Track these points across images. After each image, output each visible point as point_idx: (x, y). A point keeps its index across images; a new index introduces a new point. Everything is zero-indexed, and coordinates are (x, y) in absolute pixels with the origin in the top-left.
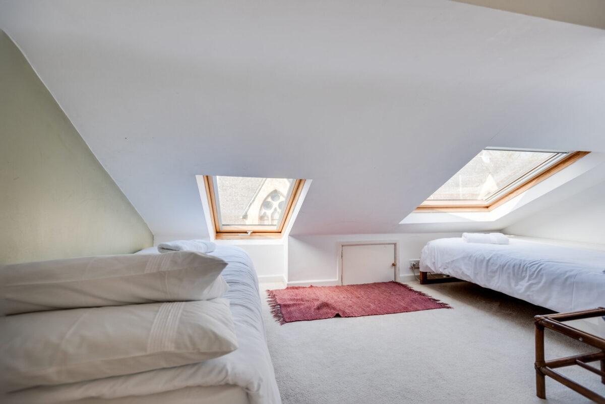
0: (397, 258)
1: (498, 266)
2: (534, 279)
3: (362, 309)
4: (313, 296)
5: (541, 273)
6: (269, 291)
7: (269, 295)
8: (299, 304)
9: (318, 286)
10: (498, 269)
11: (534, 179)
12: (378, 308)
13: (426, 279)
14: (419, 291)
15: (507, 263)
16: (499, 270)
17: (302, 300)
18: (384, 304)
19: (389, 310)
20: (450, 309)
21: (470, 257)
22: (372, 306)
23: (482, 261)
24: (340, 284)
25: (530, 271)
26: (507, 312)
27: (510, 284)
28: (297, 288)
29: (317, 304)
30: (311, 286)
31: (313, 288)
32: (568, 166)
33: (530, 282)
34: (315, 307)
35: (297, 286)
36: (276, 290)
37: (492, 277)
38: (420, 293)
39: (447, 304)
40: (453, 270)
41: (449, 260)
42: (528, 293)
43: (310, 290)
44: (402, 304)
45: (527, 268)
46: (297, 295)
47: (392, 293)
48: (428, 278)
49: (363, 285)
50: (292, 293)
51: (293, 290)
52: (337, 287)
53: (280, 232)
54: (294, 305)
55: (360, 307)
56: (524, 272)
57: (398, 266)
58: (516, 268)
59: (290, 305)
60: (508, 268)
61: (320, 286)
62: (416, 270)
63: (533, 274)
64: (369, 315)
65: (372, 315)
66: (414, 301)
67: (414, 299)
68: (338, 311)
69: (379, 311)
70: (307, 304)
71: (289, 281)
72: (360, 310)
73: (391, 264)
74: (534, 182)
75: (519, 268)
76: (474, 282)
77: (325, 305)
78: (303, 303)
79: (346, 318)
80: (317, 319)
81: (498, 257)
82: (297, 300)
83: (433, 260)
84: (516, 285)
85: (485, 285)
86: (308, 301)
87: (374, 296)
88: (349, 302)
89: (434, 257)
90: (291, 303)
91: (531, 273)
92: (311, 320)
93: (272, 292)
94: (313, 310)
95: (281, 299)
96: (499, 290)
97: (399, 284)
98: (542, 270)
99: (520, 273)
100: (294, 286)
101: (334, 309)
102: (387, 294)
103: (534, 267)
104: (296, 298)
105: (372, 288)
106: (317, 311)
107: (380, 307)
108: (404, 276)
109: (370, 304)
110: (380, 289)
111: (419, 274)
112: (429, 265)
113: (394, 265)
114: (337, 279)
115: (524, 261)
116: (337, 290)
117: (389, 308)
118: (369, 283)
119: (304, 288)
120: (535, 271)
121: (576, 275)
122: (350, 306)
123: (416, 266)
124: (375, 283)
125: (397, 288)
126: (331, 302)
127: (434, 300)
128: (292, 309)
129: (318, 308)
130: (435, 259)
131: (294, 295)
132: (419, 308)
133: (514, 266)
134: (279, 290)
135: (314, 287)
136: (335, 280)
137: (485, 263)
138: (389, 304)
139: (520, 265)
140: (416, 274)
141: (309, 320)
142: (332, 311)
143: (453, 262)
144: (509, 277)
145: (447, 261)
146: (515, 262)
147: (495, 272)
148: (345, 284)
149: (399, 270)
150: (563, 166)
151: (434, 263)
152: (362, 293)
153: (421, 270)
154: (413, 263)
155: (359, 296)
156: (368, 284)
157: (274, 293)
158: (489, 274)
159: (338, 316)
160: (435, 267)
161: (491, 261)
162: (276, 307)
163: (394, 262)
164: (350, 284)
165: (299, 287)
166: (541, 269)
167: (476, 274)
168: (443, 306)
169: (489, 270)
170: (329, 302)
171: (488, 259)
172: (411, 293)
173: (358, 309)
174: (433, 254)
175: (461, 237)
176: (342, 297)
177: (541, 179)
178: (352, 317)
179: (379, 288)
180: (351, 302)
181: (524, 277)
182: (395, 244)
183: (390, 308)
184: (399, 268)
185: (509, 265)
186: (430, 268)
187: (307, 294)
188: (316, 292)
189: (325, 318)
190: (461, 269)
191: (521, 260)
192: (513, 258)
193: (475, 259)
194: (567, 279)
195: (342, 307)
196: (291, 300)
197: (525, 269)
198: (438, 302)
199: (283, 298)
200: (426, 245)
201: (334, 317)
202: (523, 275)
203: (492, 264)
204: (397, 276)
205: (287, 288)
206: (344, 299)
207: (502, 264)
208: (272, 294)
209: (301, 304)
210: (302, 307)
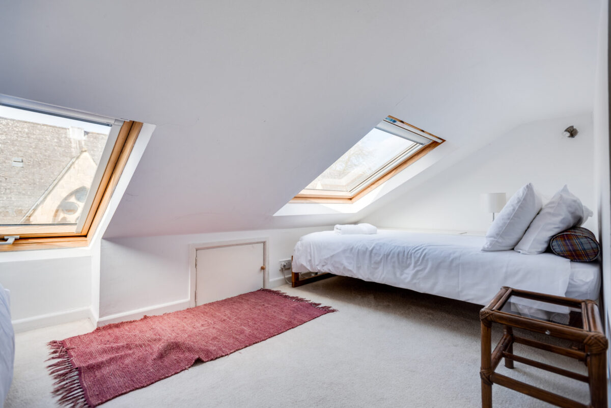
0: (267, 259)
1: (382, 255)
2: (420, 265)
3: (233, 338)
4: (149, 335)
5: (426, 259)
6: (55, 342)
7: (55, 352)
8: (122, 357)
9: (156, 315)
10: (381, 259)
11: (393, 170)
12: (255, 332)
13: (298, 281)
14: (295, 296)
15: (391, 251)
16: (383, 261)
17: (128, 347)
18: (262, 323)
19: (272, 331)
20: (335, 312)
21: (352, 249)
22: (247, 330)
23: (364, 253)
24: (193, 305)
25: (415, 257)
26: (385, 304)
27: (395, 274)
28: (117, 326)
29: (158, 347)
30: (146, 317)
31: (149, 320)
32: (420, 158)
33: (416, 269)
34: (155, 356)
35: (116, 322)
36: (71, 340)
37: (377, 268)
38: (297, 299)
39: (330, 307)
40: (334, 266)
41: (329, 256)
42: (415, 281)
43: (143, 326)
44: (283, 318)
45: (411, 255)
46: (117, 339)
47: (266, 305)
48: (300, 280)
49: (225, 300)
50: (108, 338)
51: (110, 331)
52: (189, 310)
53: (86, 236)
54: (111, 360)
55: (230, 336)
56: (409, 260)
57: (267, 269)
58: (401, 255)
59: (102, 363)
60: (392, 257)
61: (162, 315)
62: (286, 272)
63: (418, 260)
64: (246, 346)
65: (250, 345)
66: (296, 310)
67: (294, 308)
68: (197, 352)
69: (258, 335)
70: (138, 353)
71: (101, 316)
72: (231, 341)
73: (260, 267)
74: (393, 172)
75: (404, 255)
76: (356, 277)
77: (175, 346)
78: (130, 352)
79: (212, 362)
80: (160, 380)
81: (381, 246)
82: (118, 349)
83: (309, 258)
84: (402, 275)
85: (368, 278)
86: (141, 346)
87: (245, 314)
88: (213, 332)
89: (310, 253)
90: (105, 358)
91: (416, 259)
92: (148, 385)
93: (63, 343)
94: (150, 362)
95: (82, 355)
96: (383, 282)
97: (270, 291)
98: (427, 254)
99: (405, 260)
100: (112, 323)
101: (190, 349)
102: (260, 307)
103: (417, 254)
104: (115, 345)
105: (240, 302)
106: (159, 362)
107: (257, 329)
108: (275, 281)
109: (242, 327)
110: (249, 302)
111: (291, 275)
112: (305, 264)
113: (263, 268)
114: (189, 299)
115: (407, 247)
116: (190, 315)
117: (270, 329)
118: (233, 296)
119: (131, 322)
120: (420, 257)
121: (460, 256)
122: (215, 338)
123: (287, 267)
124: (241, 295)
125: (269, 297)
126: (182, 338)
127: (315, 304)
128: (106, 371)
129: (161, 356)
130: (311, 256)
131: (111, 339)
132: (305, 319)
133: (398, 254)
134: (79, 337)
135: (150, 318)
136: (185, 300)
137: (368, 254)
138: (268, 322)
139: (404, 252)
140: (287, 276)
141: (143, 387)
142: (187, 354)
143: (332, 256)
144: (394, 267)
145: (326, 257)
146: (399, 249)
147: (378, 263)
148: (201, 303)
149: (268, 274)
150: (416, 158)
151: (310, 261)
152: (228, 312)
153: (294, 270)
154: (283, 263)
155: (225, 318)
156: (232, 298)
157: (68, 345)
158: (372, 266)
159: (199, 361)
160: (311, 266)
161: (374, 251)
162: (69, 376)
163: (262, 265)
164: (207, 302)
165: (122, 323)
166: (425, 254)
167: (359, 268)
168: (327, 310)
169: (373, 262)
170: (179, 340)
171: (370, 249)
172: (288, 301)
173: (228, 341)
174: (309, 250)
175: (333, 230)
176: (199, 325)
177: (399, 170)
178: (222, 356)
179: (248, 300)
180: (214, 331)
181: (409, 265)
182: (264, 243)
183: (271, 326)
184: (268, 272)
185: (394, 253)
186: (305, 268)
187: (137, 332)
188: (154, 326)
189: (176, 373)
190: (342, 264)
191: (404, 247)
192: (396, 246)
193: (357, 251)
194: (452, 261)
195: (202, 344)
196: (105, 351)
197: (409, 256)
198: (320, 306)
199: (88, 350)
200: (298, 241)
201: (192, 366)
202: (408, 262)
203: (376, 254)
204: (266, 280)
205: (98, 329)
206: (203, 328)
207: (386, 253)
208: (61, 348)
209: (127, 355)
210: (127, 361)
